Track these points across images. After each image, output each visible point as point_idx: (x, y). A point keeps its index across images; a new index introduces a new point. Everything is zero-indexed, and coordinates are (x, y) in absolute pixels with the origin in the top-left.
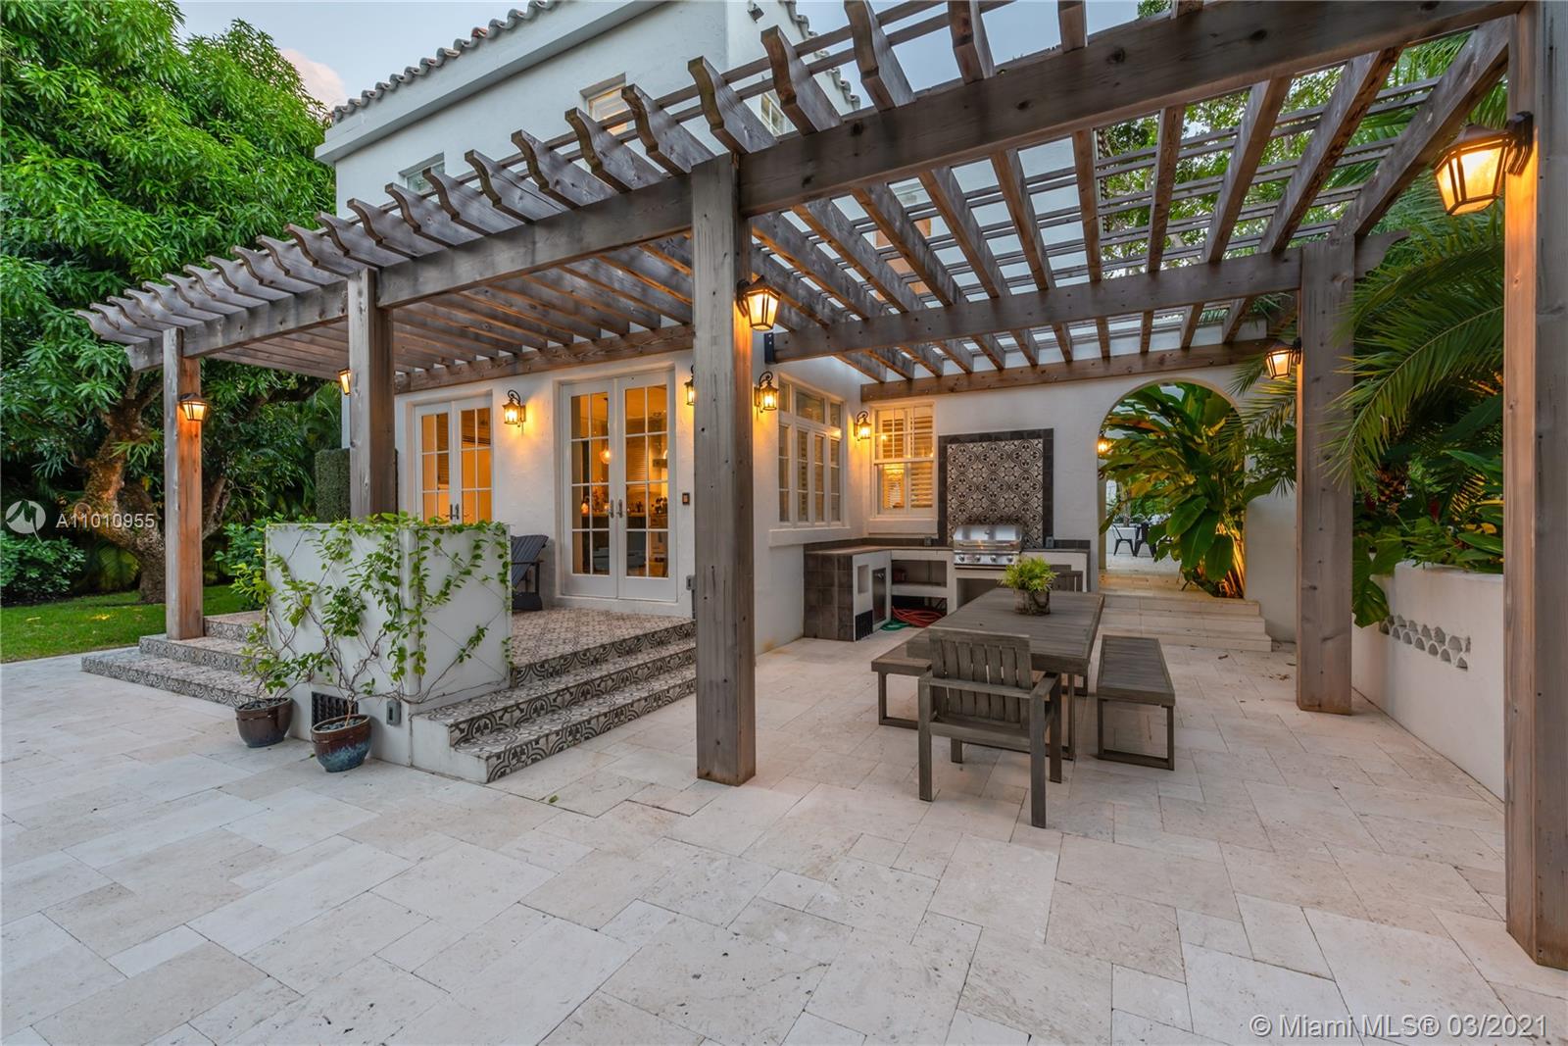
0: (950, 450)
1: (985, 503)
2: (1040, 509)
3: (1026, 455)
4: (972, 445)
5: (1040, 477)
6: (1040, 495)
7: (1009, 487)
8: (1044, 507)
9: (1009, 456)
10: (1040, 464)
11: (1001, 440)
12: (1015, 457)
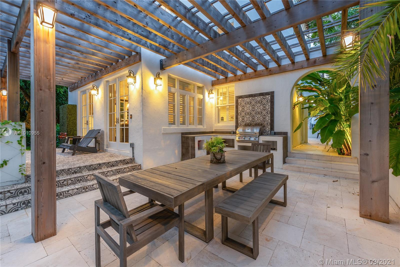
0: (239, 101)
1: (251, 119)
2: (269, 121)
3: (264, 101)
4: (246, 99)
5: (269, 109)
6: (269, 116)
7: (259, 113)
8: (271, 120)
9: (259, 102)
10: (269, 104)
11: (256, 96)
12: (261, 102)
